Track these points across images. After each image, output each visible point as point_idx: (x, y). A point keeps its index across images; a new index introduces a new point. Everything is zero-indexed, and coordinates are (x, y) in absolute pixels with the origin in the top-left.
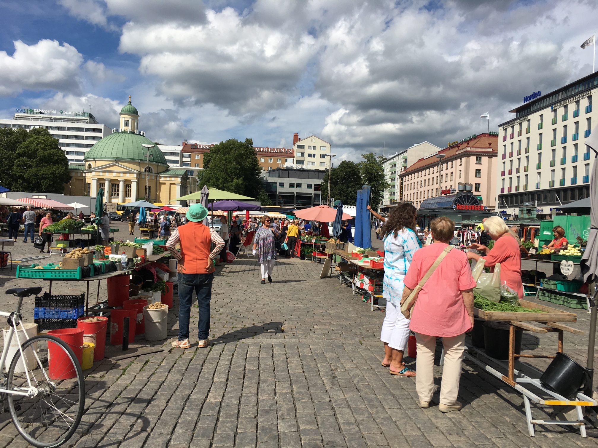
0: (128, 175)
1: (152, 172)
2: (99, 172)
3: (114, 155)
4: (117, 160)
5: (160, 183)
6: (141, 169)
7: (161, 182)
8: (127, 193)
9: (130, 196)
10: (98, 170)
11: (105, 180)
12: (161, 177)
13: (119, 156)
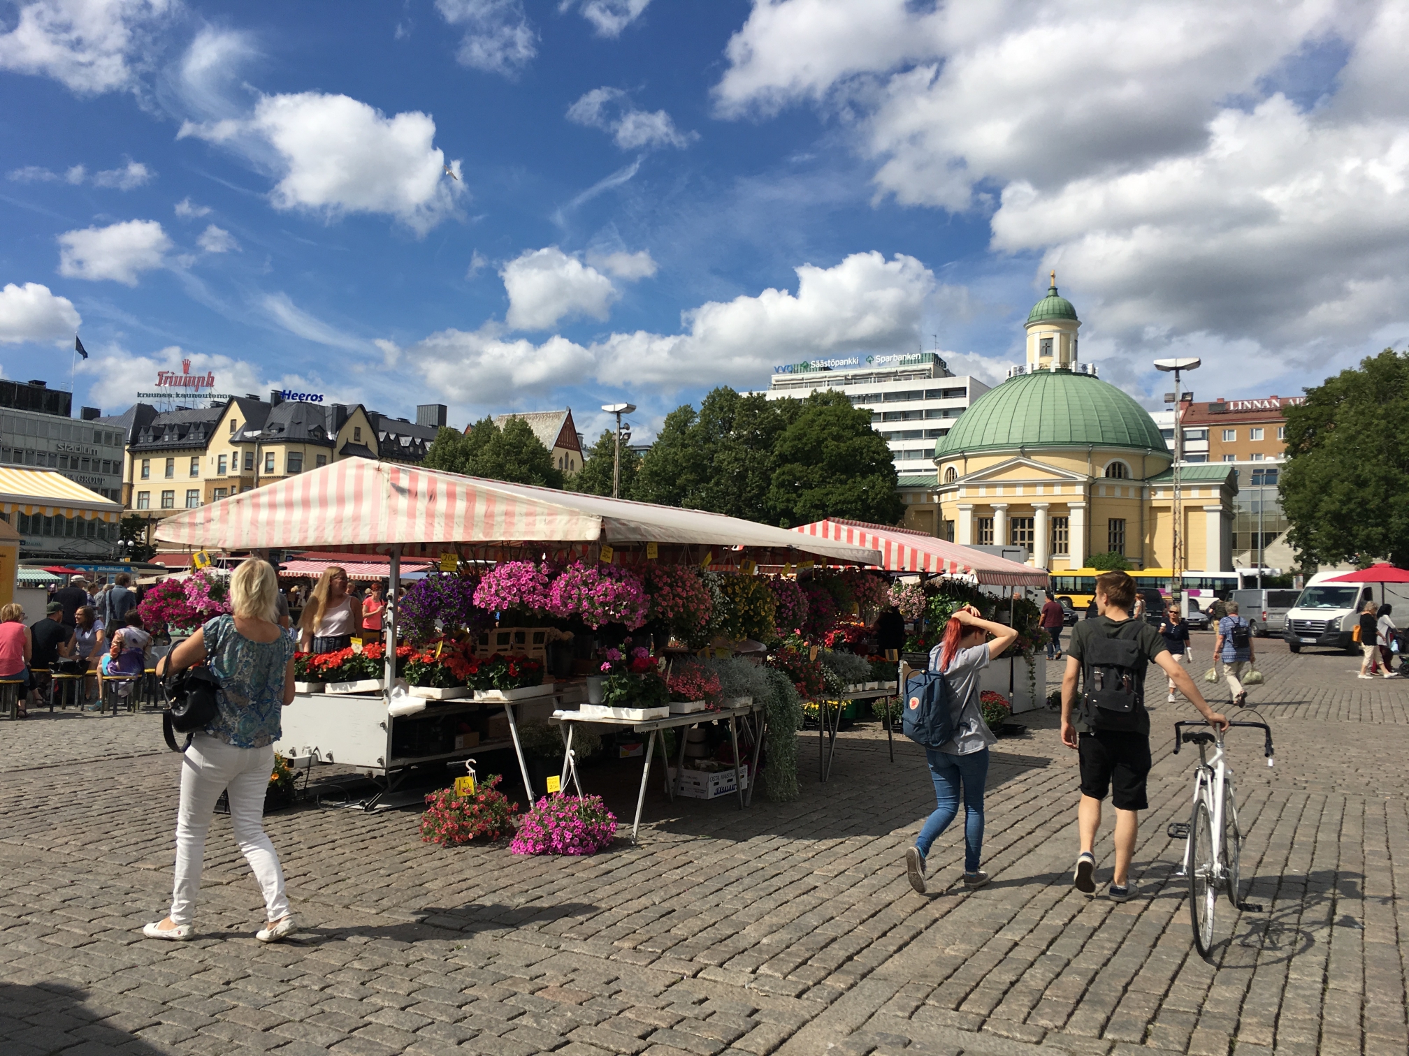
0: (1057, 490)
1: (1126, 478)
2: (978, 487)
3: (1017, 438)
4: (1025, 451)
5: (1152, 508)
6: (1094, 470)
7: (1155, 504)
8: (1058, 542)
9: (1066, 551)
10: (976, 482)
11: (994, 510)
12: (1155, 490)
13: (1032, 438)
